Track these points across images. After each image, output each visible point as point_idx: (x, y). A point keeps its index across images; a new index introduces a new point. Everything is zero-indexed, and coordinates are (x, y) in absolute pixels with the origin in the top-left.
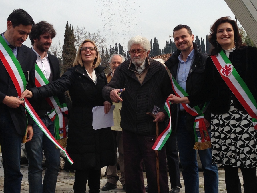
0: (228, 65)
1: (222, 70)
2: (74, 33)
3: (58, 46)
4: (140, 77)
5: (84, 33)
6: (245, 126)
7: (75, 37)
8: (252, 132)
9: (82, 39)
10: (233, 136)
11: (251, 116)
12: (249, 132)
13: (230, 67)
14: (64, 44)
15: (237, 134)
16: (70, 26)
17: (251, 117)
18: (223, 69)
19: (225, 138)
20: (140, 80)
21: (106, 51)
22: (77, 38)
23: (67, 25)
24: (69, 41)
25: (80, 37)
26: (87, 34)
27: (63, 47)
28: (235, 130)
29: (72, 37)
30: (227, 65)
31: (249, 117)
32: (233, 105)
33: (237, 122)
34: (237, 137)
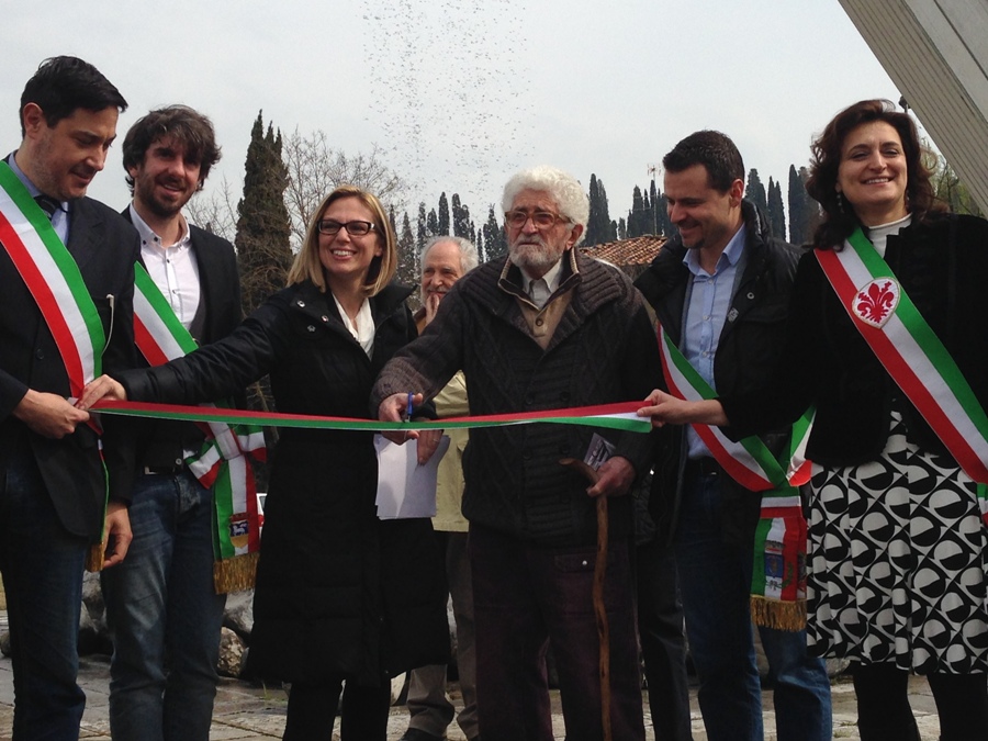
0: (881, 283)
1: (857, 302)
2: (284, 155)
3: (221, 202)
4: (540, 323)
5: (319, 153)
6: (947, 511)
7: (286, 172)
8: (974, 538)
9: (313, 178)
10: (897, 549)
11: (969, 472)
12: (961, 535)
13: (890, 289)
14: (246, 193)
15: (913, 544)
16: (270, 129)
17: (969, 480)
18: (861, 296)
19: (866, 559)
20: (537, 331)
21: (406, 222)
22: (293, 174)
23: (258, 125)
24: (262, 186)
25: (306, 169)
26: (333, 159)
27: (241, 206)
28: (907, 527)
29: (275, 171)
30: (876, 282)
31: (963, 479)
32: (898, 430)
33: (914, 497)
34: (915, 553)
